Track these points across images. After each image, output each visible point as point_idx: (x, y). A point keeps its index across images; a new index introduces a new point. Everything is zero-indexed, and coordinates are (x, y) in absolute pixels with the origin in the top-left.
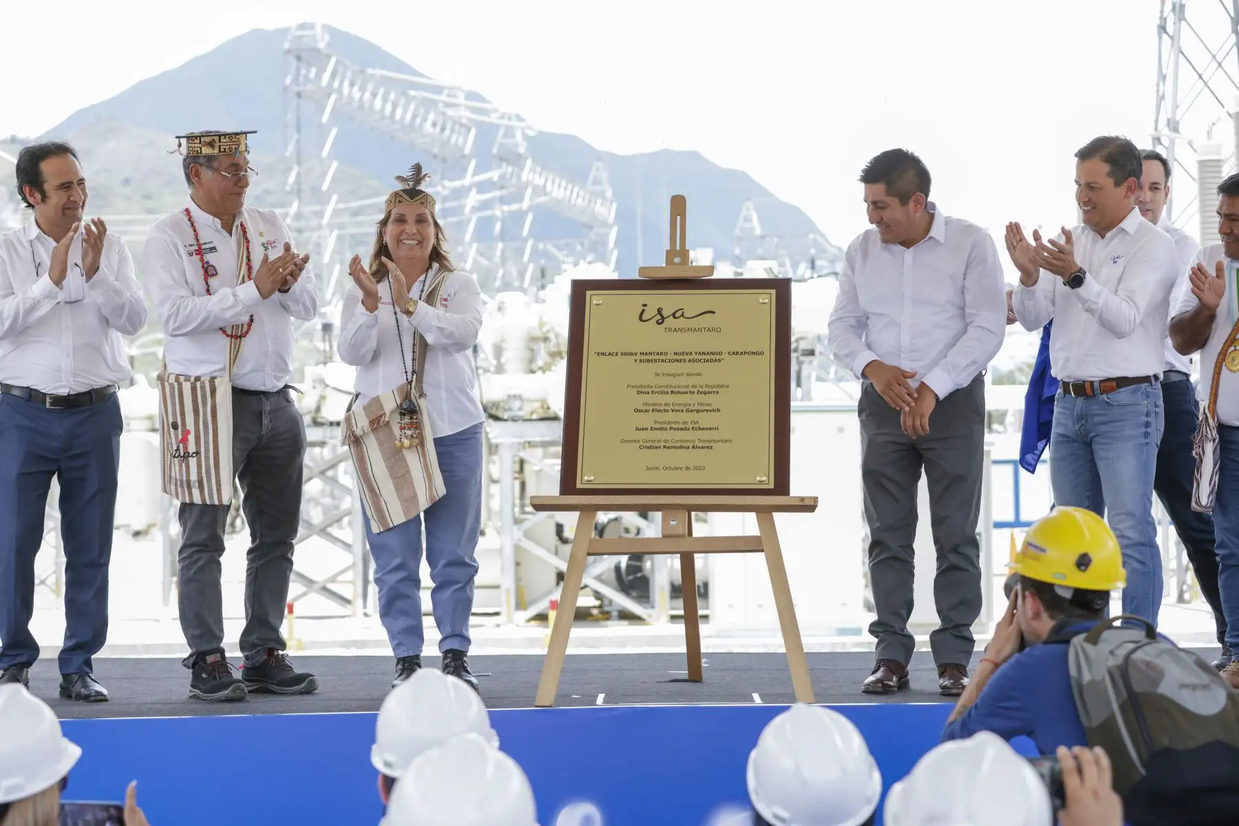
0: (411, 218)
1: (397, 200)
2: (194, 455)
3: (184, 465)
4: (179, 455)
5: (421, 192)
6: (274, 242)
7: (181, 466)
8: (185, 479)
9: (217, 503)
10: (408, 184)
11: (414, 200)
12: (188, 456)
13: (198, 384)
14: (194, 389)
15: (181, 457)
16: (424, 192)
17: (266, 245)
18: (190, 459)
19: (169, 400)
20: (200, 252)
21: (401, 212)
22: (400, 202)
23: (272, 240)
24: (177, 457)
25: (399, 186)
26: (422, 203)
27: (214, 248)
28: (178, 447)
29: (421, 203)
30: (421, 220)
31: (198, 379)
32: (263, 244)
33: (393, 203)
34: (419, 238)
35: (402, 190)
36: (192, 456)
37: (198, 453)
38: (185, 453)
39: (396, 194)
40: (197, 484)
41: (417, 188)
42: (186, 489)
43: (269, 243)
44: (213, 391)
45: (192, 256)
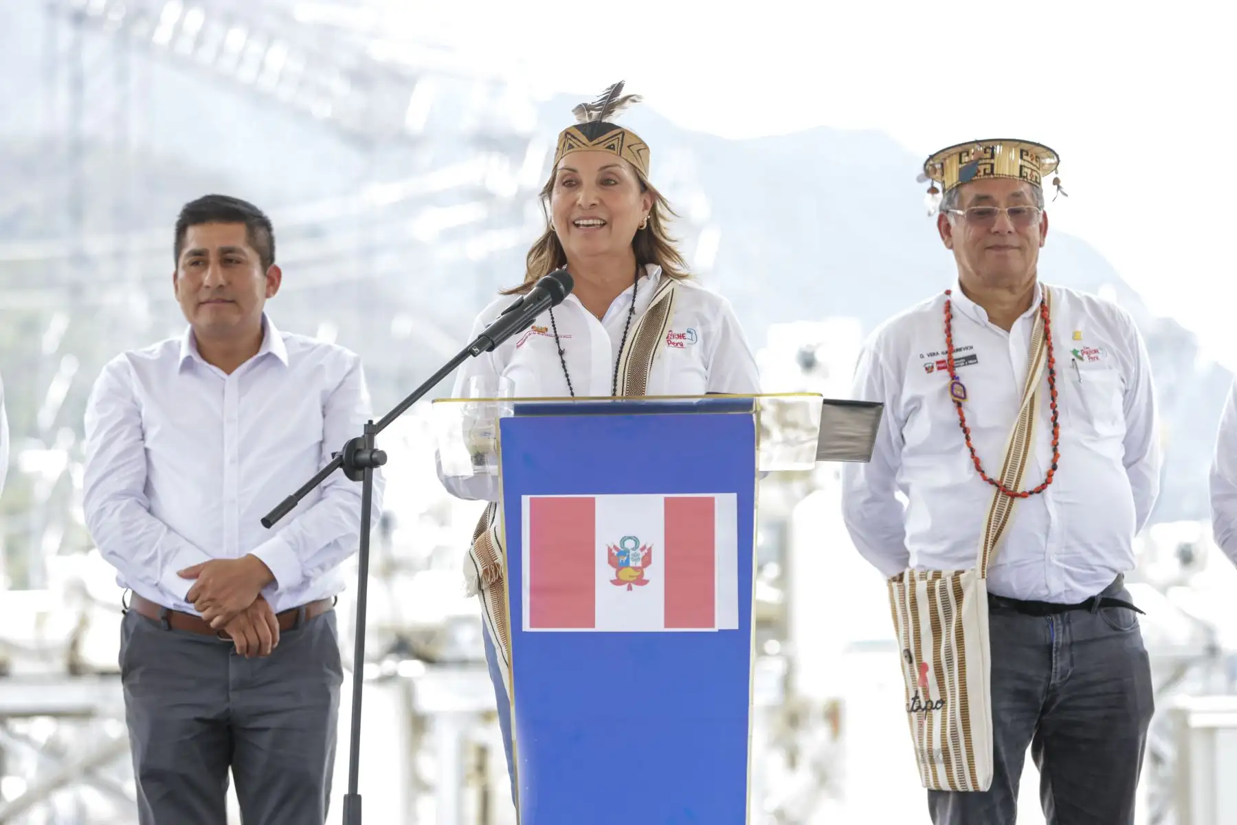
0: (588, 177)
1: (567, 145)
2: (939, 705)
3: (926, 723)
4: (919, 707)
5: (612, 127)
6: (1096, 351)
7: (921, 725)
8: (925, 747)
9: (971, 789)
10: (590, 116)
11: (595, 141)
12: (932, 708)
13: (938, 583)
14: (931, 592)
15: (923, 710)
16: (618, 127)
17: (1080, 354)
18: (934, 711)
19: (899, 613)
20: (949, 365)
21: (572, 166)
22: (571, 147)
23: (1092, 348)
24: (915, 711)
25: (574, 121)
26: (611, 147)
27: (973, 357)
28: (917, 692)
29: (609, 147)
30: (607, 181)
31: (937, 575)
32: (1075, 352)
33: (560, 152)
34: (604, 217)
35: (577, 127)
36: (936, 707)
37: (943, 702)
38: (927, 703)
39: (567, 134)
40: (941, 756)
41: (603, 121)
42: (929, 766)
43: (1087, 351)
44: (959, 595)
45: (931, 371)
